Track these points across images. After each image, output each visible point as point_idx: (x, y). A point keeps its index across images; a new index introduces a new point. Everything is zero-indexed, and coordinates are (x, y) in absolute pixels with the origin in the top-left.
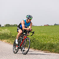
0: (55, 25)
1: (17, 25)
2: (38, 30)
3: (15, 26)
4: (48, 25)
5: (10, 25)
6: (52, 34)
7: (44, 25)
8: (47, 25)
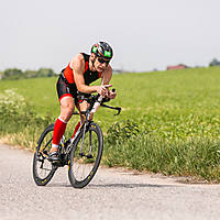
0: (211, 65)
1: (51, 71)
2: (143, 88)
3: (43, 76)
4: (186, 67)
5: (23, 71)
6: (205, 102)
7: (168, 68)
8: (181, 65)
